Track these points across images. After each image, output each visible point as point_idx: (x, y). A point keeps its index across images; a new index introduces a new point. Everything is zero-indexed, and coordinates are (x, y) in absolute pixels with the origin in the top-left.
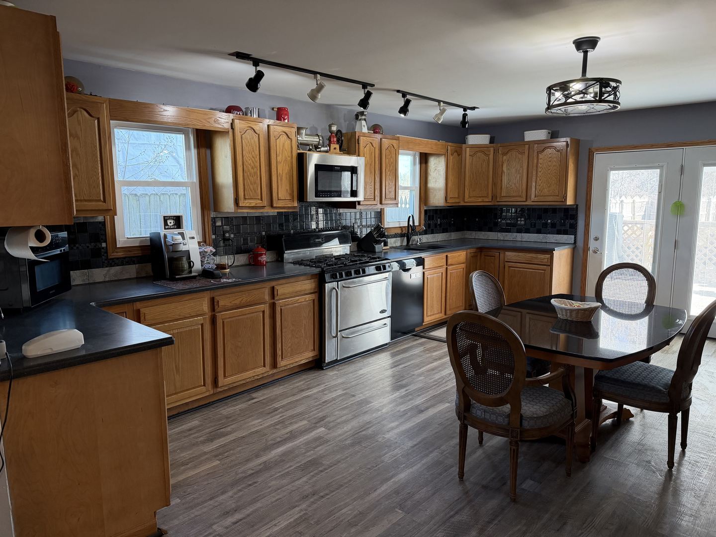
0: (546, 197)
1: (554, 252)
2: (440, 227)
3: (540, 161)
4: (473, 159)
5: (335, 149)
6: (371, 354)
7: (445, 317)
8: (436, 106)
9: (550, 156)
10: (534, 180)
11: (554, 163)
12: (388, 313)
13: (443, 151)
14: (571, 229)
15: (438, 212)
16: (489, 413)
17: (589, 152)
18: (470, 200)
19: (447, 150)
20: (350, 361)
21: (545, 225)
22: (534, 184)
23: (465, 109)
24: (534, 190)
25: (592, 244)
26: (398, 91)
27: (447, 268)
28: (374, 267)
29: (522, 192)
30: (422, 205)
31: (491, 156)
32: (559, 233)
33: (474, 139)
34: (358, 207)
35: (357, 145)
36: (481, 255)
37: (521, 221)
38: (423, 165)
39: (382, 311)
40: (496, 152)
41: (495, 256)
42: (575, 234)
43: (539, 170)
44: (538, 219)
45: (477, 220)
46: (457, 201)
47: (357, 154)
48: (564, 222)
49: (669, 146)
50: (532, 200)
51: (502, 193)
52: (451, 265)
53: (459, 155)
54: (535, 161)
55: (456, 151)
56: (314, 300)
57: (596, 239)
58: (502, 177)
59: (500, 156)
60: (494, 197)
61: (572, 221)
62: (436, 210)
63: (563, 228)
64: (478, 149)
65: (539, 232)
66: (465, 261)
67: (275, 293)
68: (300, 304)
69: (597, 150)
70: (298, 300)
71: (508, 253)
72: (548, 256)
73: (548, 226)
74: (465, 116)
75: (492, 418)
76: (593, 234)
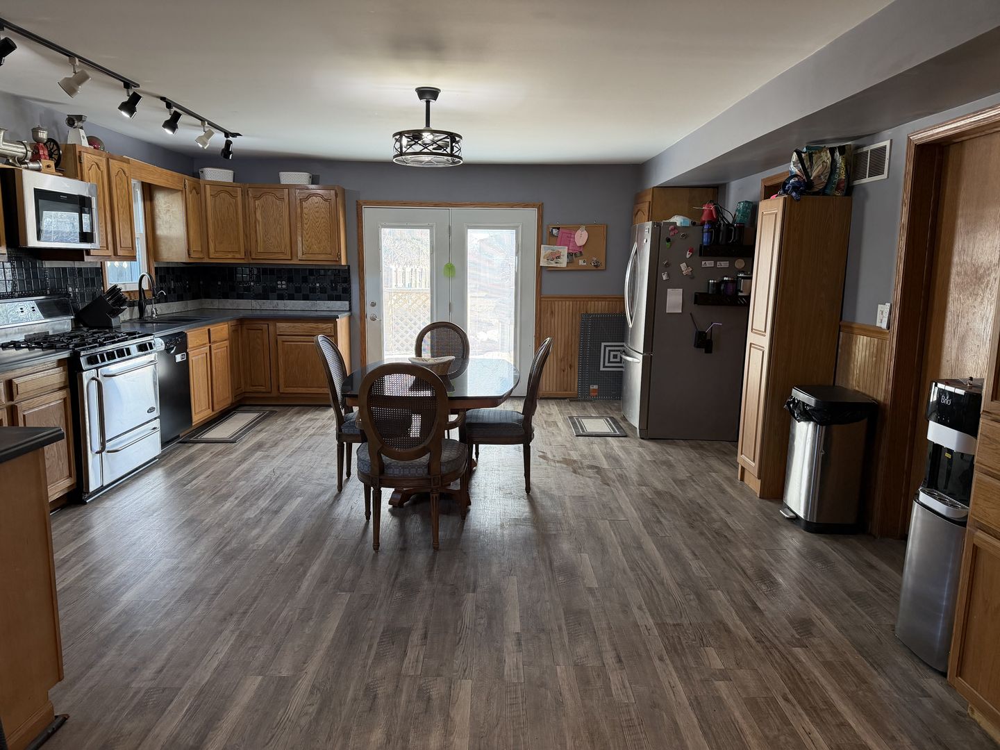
0: (316, 255)
1: (337, 320)
2: (175, 292)
3: (305, 211)
4: (215, 200)
5: (48, 166)
6: (141, 473)
7: (213, 413)
8: (198, 126)
9: (317, 205)
10: (299, 233)
11: (323, 215)
12: (156, 413)
13: (180, 187)
14: (345, 294)
15: (171, 271)
16: (408, 468)
17: (357, 205)
18: (217, 255)
19: (185, 185)
20: (117, 487)
21: (313, 290)
22: (300, 238)
23: (227, 134)
24: (301, 245)
25: (369, 311)
26: (163, 99)
27: (210, 347)
28: (135, 346)
29: (285, 248)
30: (151, 262)
31: (239, 198)
32: (331, 298)
33: (213, 174)
34: (87, 258)
35: (78, 164)
36: (241, 328)
37: (282, 284)
38: (148, 203)
39: (150, 409)
40: (245, 194)
41: (262, 330)
42: (349, 300)
43: (305, 221)
44: (303, 282)
45: (219, 283)
46: (201, 256)
47: (80, 178)
48: (336, 286)
49: (436, 205)
50: (299, 258)
51: (259, 248)
52: (215, 342)
53: (197, 193)
54: (299, 210)
55: (195, 188)
56: (65, 399)
57: (373, 305)
58: (256, 227)
59: (251, 201)
60: (248, 253)
61: (345, 285)
62: (168, 268)
63: (335, 293)
64: (222, 188)
65: (306, 298)
66: (228, 336)
67: (15, 390)
68: (47, 406)
69: (366, 203)
70: (46, 400)
71: (279, 325)
72: (331, 325)
73: (317, 291)
74: (228, 144)
75: (412, 472)
76: (369, 299)
